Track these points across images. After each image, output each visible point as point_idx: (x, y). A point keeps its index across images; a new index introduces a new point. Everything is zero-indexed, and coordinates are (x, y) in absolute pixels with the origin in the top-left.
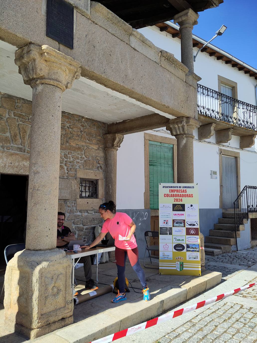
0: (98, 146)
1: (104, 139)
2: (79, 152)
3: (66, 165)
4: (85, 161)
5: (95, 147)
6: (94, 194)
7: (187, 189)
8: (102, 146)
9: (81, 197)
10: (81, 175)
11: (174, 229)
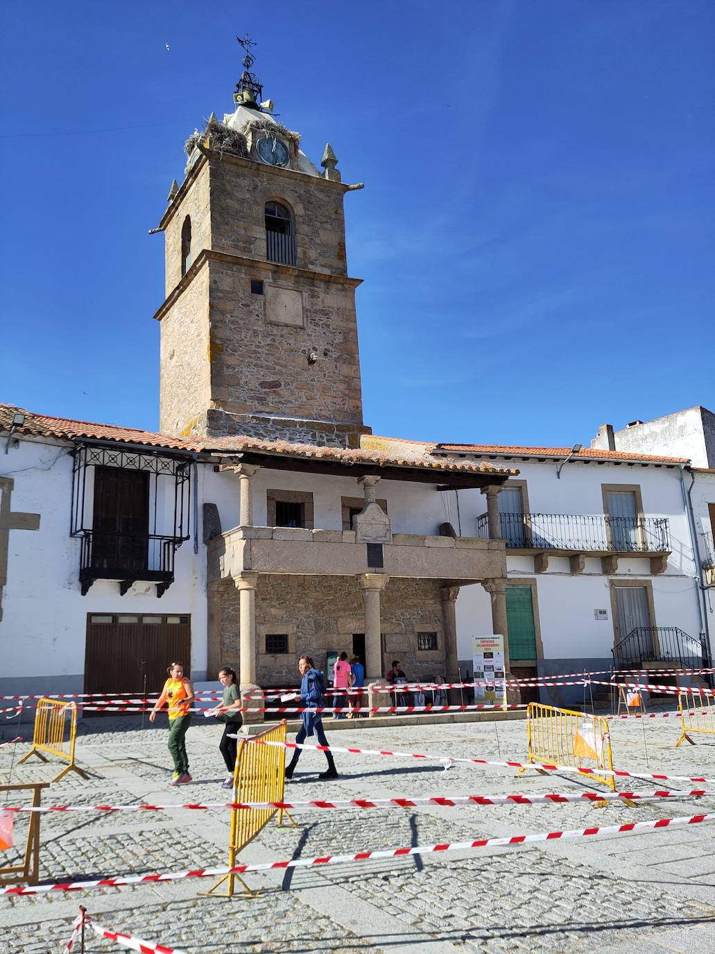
0: (434, 601)
1: (441, 592)
2: (415, 609)
3: (403, 622)
4: (422, 616)
5: (432, 602)
6: (434, 646)
7: (495, 640)
8: (439, 600)
9: (420, 649)
10: (418, 629)
11: (485, 673)
